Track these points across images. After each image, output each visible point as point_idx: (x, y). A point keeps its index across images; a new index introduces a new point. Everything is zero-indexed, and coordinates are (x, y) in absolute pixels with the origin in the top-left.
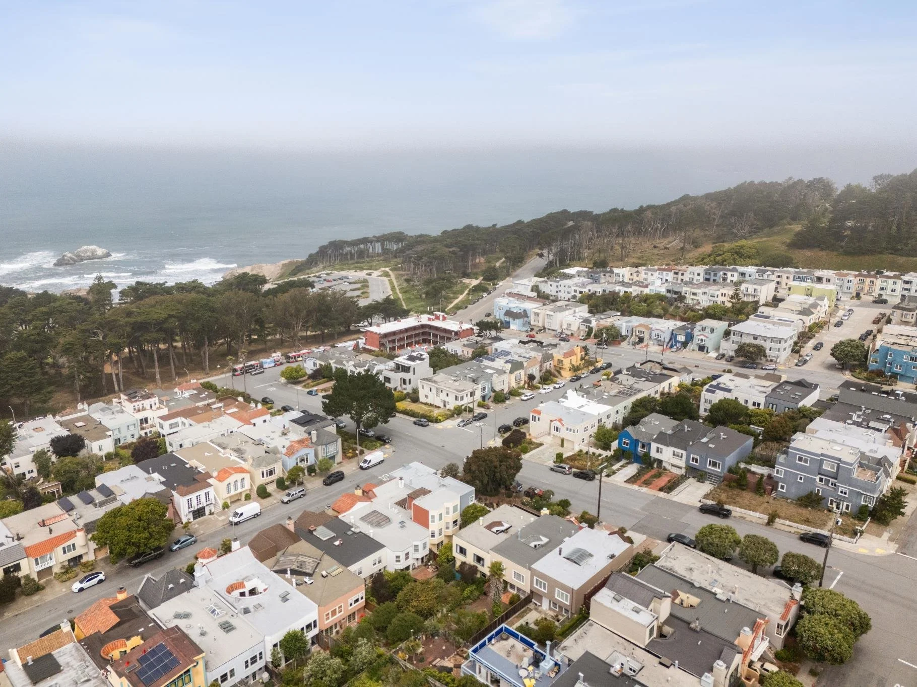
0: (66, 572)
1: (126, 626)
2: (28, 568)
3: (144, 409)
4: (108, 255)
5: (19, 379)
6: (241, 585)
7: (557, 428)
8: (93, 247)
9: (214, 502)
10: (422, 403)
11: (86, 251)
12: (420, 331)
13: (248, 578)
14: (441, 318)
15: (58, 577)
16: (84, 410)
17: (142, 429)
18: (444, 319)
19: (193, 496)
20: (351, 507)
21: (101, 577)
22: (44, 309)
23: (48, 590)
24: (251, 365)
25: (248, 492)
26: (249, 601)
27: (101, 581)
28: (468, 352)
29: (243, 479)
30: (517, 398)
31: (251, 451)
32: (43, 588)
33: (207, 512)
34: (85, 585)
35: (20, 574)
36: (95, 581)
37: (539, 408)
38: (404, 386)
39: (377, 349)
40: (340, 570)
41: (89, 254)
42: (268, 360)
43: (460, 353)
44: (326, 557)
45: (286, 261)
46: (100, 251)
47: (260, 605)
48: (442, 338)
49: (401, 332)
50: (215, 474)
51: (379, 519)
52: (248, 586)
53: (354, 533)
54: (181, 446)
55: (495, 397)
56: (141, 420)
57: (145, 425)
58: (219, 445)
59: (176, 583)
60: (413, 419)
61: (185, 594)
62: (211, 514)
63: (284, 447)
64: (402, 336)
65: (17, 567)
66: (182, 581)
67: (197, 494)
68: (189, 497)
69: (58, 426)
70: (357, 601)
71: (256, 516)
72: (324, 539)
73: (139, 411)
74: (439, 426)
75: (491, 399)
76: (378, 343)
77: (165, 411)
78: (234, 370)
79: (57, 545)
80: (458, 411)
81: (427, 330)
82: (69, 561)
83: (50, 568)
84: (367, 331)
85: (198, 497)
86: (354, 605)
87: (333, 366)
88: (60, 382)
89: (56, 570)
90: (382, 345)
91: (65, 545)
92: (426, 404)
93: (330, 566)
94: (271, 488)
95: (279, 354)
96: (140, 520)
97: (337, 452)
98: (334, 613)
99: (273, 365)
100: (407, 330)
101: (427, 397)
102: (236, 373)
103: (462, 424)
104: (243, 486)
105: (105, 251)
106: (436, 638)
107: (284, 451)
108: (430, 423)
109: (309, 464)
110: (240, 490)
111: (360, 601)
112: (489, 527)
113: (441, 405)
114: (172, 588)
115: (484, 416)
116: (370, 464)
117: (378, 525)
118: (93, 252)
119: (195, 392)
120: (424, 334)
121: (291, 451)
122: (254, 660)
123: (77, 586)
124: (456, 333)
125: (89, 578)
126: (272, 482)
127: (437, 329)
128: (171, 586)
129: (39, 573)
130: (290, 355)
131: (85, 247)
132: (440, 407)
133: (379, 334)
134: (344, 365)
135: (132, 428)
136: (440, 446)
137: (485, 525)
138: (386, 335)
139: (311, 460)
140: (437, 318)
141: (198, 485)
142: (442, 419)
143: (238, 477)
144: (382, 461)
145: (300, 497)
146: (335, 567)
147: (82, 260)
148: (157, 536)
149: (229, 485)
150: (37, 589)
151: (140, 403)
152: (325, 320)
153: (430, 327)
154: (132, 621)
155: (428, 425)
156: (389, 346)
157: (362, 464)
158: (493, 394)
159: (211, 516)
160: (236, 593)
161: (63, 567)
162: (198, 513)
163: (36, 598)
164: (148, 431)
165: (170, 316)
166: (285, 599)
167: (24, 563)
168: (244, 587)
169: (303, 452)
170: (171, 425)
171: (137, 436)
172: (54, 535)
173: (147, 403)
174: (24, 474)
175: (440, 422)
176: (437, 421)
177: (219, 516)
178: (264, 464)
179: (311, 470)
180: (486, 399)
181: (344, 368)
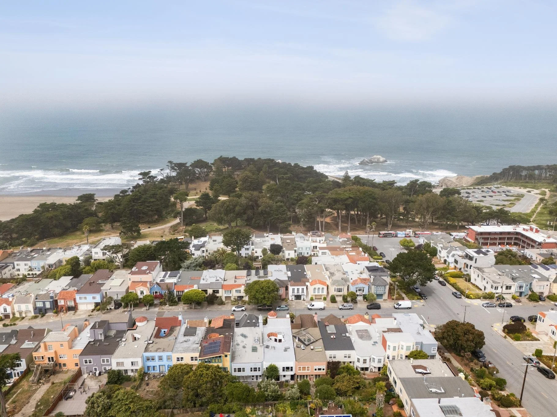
0: (235, 301)
1: (224, 330)
2: (222, 294)
3: (316, 242)
4: (386, 161)
5: (277, 215)
6: (275, 335)
7: (553, 332)
8: (378, 157)
9: (305, 294)
10: (472, 283)
11: (375, 158)
12: (514, 236)
13: (280, 333)
14: (534, 230)
15: (232, 301)
16: (294, 235)
17: (313, 251)
18: (537, 231)
19: (296, 288)
20: (356, 323)
21: (243, 308)
22: (315, 185)
23: (225, 306)
24: (390, 233)
25: (326, 296)
26: (272, 343)
27: (242, 310)
28: (540, 259)
29: (323, 288)
30: (553, 303)
31: (338, 276)
32: (225, 304)
33: (302, 299)
34: (236, 309)
35: (218, 295)
36: (240, 309)
37: (545, 313)
38: (466, 269)
39: (473, 242)
40: (321, 350)
41: (376, 160)
42: (402, 233)
43: (534, 258)
44: (321, 341)
45: (480, 176)
46: (382, 159)
47: (274, 348)
48: (528, 245)
49: (495, 233)
50: (310, 281)
51: (364, 335)
52: (279, 337)
53: (346, 336)
54: (316, 264)
55: (530, 296)
56: (314, 247)
57: (315, 250)
58: (326, 268)
59: (251, 321)
60: (455, 291)
61: (253, 328)
62: (304, 300)
63: (352, 279)
64: (496, 236)
65: (217, 292)
66: (254, 321)
67: (298, 287)
68: (294, 287)
69: (280, 239)
70: (320, 369)
71: (321, 309)
72: (329, 332)
73: (314, 242)
74: (468, 301)
75: (527, 297)
76: (474, 237)
77: (325, 245)
78: (380, 234)
79: (234, 288)
80: (490, 296)
81: (520, 237)
82: (238, 297)
83: (230, 297)
84: (470, 228)
85: (298, 289)
86: (317, 371)
87: (432, 245)
88: (296, 220)
89: (232, 299)
90: (476, 239)
91: (237, 289)
92: (474, 285)
93: (319, 345)
94: (339, 299)
95: (411, 231)
96: (262, 289)
97: (385, 293)
98: (304, 368)
99: (404, 236)
100: (501, 233)
101: (475, 280)
102: (380, 236)
103: (485, 305)
104: (323, 292)
105: (384, 159)
106: (340, 409)
107: (351, 281)
108: (463, 297)
109: (364, 293)
110: (320, 293)
111: (322, 371)
112: (415, 367)
113: (483, 288)
114: (248, 322)
115: (509, 306)
116: (400, 307)
117: (361, 337)
118: (378, 159)
119: (346, 239)
120: (516, 239)
121: (354, 283)
122: (255, 369)
123: (234, 308)
124: (540, 244)
125: (238, 307)
126: (341, 296)
127: (527, 238)
128: (248, 321)
129: (226, 297)
130: (417, 232)
131: (375, 156)
132: (481, 290)
133: (476, 232)
134: (437, 246)
135: (308, 249)
136: (456, 313)
137: (414, 364)
138: (481, 234)
139: (366, 292)
140: (531, 229)
141: (299, 283)
142: (473, 298)
143: (321, 286)
144: (410, 308)
145: (349, 309)
146: (321, 347)
147: (372, 163)
148: (267, 299)
149: (315, 288)
150: (222, 303)
151: (315, 238)
152: (448, 215)
153: (523, 235)
154: (226, 329)
155: (460, 298)
156: (481, 241)
157: (395, 305)
158: (530, 293)
159: (303, 301)
160: (273, 338)
161: (234, 299)
162: (298, 297)
163: (220, 307)
164: (315, 253)
165: (350, 198)
166: (286, 350)
167: (220, 290)
168: (277, 337)
169: (361, 285)
170: (322, 252)
171: (309, 254)
172: (236, 283)
173: (318, 239)
174: (258, 257)
175: (471, 298)
176: (468, 297)
177: (306, 303)
178: (337, 284)
179: (365, 297)
180: (523, 295)
181: (437, 247)
